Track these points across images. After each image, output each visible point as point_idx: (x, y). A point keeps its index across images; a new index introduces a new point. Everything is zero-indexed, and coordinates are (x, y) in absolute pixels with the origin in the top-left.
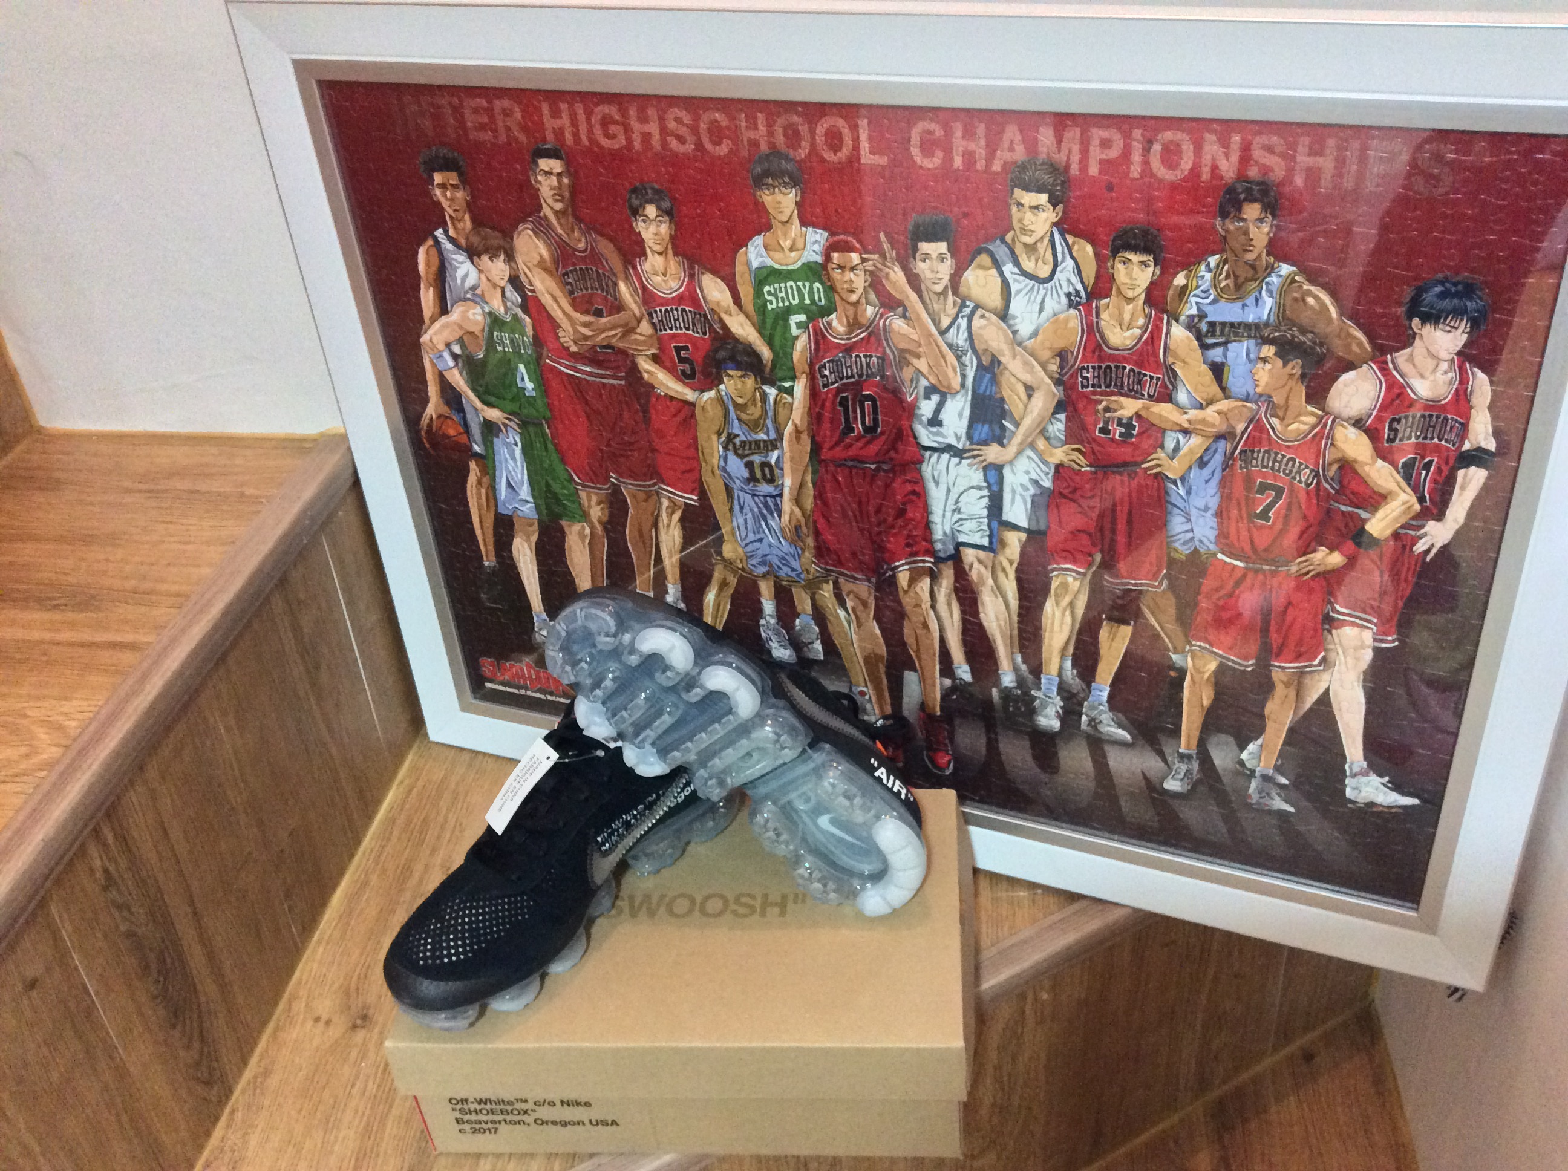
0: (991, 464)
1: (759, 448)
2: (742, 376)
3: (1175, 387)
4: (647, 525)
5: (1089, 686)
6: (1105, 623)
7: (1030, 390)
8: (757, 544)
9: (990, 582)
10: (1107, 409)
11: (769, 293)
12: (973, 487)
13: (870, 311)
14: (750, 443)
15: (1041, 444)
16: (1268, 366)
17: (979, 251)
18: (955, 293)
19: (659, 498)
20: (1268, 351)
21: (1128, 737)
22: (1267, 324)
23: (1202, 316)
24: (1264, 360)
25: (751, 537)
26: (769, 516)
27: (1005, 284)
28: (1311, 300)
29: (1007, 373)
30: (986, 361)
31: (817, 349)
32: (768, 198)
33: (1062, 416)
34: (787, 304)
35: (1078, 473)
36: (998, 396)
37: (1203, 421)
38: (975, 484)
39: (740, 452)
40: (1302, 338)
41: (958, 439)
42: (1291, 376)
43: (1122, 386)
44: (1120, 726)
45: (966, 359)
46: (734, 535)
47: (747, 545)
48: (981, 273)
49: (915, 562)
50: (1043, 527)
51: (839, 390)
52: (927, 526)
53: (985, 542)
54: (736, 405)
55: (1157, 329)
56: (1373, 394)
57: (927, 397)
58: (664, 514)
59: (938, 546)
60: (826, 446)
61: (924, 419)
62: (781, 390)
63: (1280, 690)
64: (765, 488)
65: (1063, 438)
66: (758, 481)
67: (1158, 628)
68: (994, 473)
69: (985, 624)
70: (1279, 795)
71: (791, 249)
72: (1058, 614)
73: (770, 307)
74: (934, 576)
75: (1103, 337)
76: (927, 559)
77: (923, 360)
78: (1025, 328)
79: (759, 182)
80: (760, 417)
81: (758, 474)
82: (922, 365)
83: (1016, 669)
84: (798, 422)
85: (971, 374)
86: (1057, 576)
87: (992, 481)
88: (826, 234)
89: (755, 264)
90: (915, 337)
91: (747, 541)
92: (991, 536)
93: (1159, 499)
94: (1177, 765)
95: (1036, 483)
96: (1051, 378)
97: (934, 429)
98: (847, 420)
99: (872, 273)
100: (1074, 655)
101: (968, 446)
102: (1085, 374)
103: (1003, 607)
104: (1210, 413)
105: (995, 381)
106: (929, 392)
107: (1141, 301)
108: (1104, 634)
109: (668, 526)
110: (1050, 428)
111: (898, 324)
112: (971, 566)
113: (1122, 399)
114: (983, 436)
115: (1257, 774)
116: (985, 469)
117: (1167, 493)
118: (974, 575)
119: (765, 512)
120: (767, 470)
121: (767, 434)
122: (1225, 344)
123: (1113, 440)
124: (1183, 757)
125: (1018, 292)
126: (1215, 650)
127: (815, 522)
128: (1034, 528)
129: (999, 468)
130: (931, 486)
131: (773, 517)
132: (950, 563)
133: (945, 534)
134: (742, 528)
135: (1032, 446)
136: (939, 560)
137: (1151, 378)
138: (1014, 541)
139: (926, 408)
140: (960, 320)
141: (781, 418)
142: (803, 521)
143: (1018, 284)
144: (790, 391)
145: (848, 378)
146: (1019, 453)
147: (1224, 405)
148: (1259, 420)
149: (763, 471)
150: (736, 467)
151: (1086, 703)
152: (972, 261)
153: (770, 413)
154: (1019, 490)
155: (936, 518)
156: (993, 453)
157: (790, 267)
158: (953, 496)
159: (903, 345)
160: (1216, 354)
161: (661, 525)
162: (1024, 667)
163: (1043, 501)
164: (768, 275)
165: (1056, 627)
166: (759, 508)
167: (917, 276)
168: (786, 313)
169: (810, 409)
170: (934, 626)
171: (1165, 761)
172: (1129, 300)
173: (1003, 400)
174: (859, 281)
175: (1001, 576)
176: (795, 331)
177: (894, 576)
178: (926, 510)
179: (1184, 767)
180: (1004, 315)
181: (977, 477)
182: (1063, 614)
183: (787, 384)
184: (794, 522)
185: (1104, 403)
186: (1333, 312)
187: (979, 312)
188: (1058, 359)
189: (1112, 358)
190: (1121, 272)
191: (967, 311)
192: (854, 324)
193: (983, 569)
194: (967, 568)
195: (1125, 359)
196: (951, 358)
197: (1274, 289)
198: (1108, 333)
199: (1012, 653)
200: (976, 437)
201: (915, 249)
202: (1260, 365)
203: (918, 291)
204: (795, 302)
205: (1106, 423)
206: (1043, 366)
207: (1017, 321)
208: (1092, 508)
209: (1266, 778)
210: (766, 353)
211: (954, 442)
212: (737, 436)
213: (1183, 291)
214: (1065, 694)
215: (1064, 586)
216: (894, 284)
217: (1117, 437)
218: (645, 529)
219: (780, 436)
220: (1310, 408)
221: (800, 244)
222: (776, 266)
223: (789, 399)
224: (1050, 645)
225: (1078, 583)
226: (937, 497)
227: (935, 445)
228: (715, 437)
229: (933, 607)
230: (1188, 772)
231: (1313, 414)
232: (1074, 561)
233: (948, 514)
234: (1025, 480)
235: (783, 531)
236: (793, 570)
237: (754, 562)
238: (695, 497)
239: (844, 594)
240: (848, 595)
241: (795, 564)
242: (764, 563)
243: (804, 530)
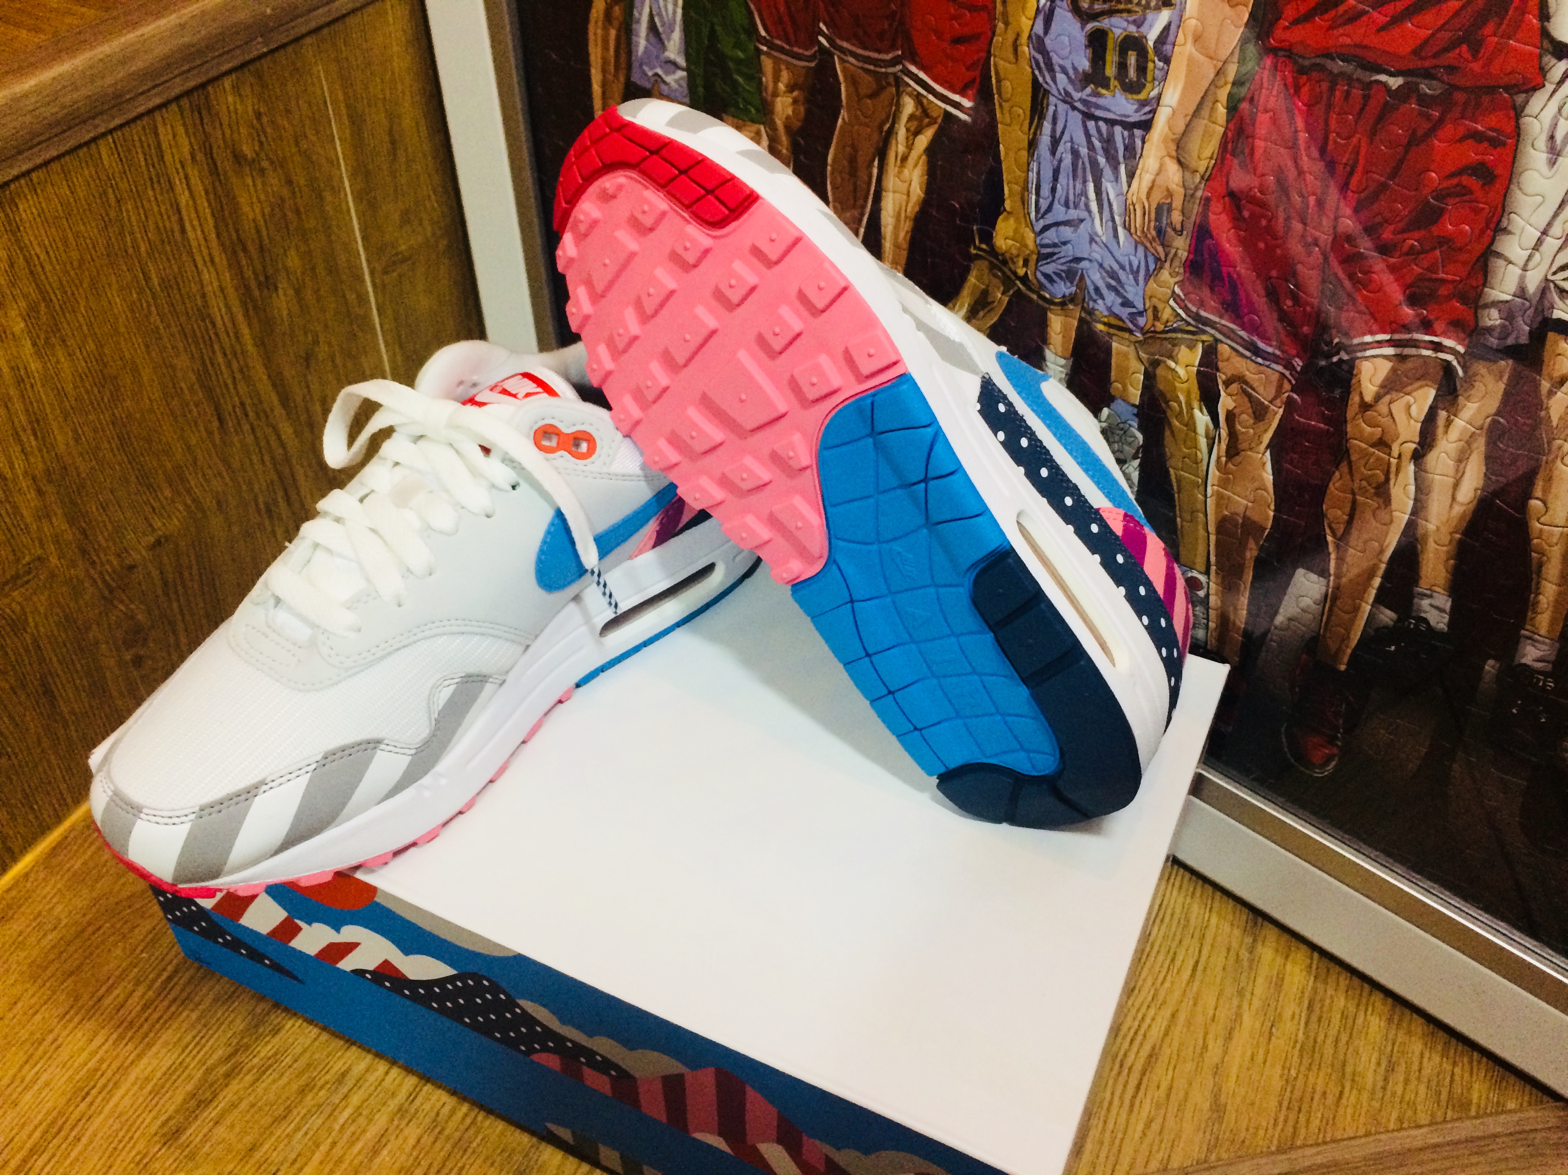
19: (899, 94)
26: (1108, 172)
46: (1024, 202)
47: (1046, 228)
58: (901, 133)
59: (1492, 317)
66: (1106, 82)
81: (1111, 66)
91: (1050, 219)
109: (904, 158)
119: (1102, 160)
120: (1131, 57)
127: (1206, 202)
131: (1117, 179)
132: (1506, 364)
133: (1522, 290)
134: (1045, 191)
136: (1476, 352)
142: (1179, 195)
149: (1123, 59)
150: (1067, 41)
161: (891, 154)
166: (1091, 147)
184: (1157, 197)
218: (863, 157)
235: (1127, 211)
236: (1126, 303)
237: (1049, 269)
238: (967, 103)
239: (1221, 377)
240: (1227, 383)
241: (1133, 292)
242: (1070, 275)
243: (1176, 217)
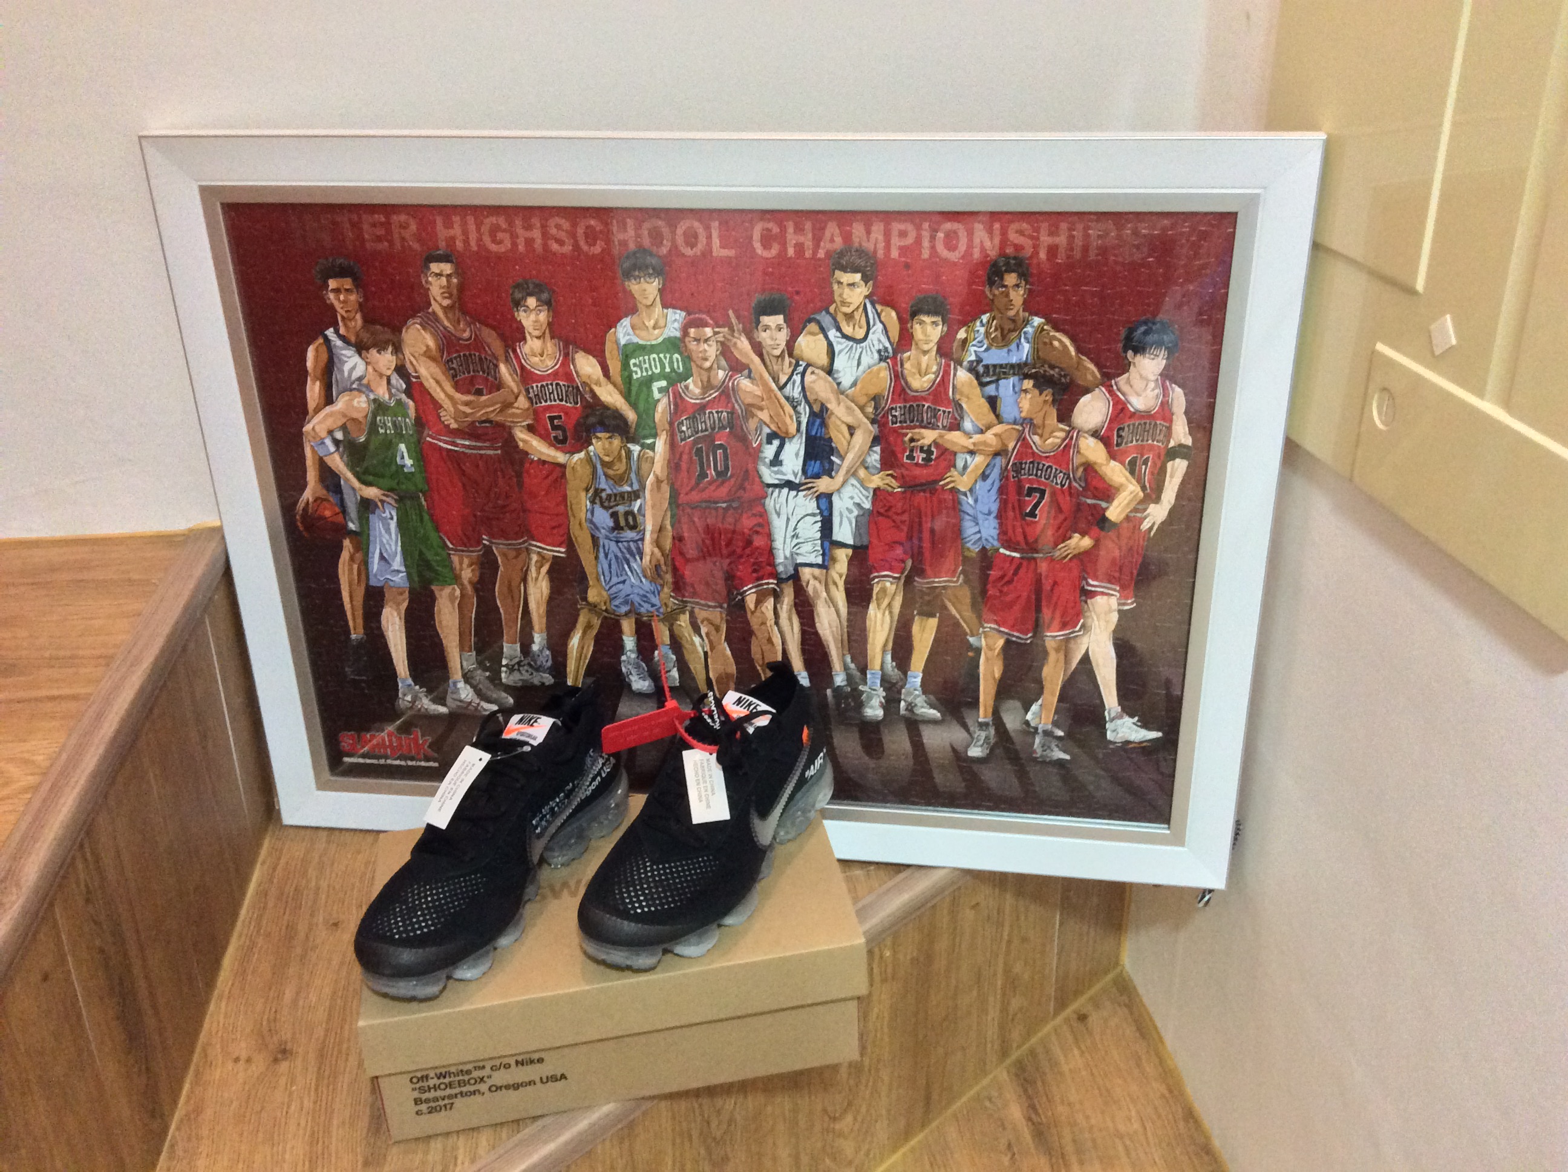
0: (821, 494)
1: (623, 498)
2: (610, 437)
3: (962, 418)
4: (516, 579)
5: (905, 674)
6: (916, 618)
7: (852, 430)
8: (621, 586)
9: (824, 594)
10: (912, 440)
11: (635, 365)
12: (807, 515)
13: (721, 374)
14: (615, 495)
15: (862, 473)
16: (1029, 396)
17: (810, 321)
18: (791, 355)
19: (529, 554)
20: (1028, 384)
21: (939, 715)
22: (1026, 364)
23: (979, 361)
24: (1026, 391)
25: (615, 580)
26: (631, 560)
27: (830, 345)
28: (1056, 343)
29: (833, 418)
30: (816, 408)
31: (676, 412)
32: (634, 287)
33: (878, 449)
34: (650, 373)
35: (891, 494)
36: (827, 437)
37: (985, 443)
38: (810, 512)
39: (606, 504)
40: (1052, 372)
41: (796, 475)
42: (1045, 402)
43: (922, 421)
44: (932, 706)
45: (800, 409)
46: (598, 580)
47: (610, 588)
48: (810, 338)
49: (762, 585)
50: (865, 542)
51: (695, 442)
52: (770, 552)
53: (819, 560)
54: (604, 464)
55: (946, 373)
56: (1105, 410)
57: (769, 442)
58: (533, 569)
59: (780, 569)
60: (684, 491)
61: (767, 461)
62: (643, 446)
63: (1052, 656)
64: (630, 534)
65: (879, 466)
66: (622, 529)
67: (958, 616)
68: (825, 500)
69: (820, 632)
70: (1057, 746)
71: (654, 328)
72: (879, 615)
73: (635, 377)
74: (777, 596)
75: (906, 383)
76: (771, 581)
77: (766, 411)
78: (846, 380)
79: (628, 275)
80: (625, 472)
81: (622, 523)
82: (764, 415)
83: (846, 668)
84: (658, 472)
85: (804, 421)
86: (878, 583)
87: (823, 507)
88: (684, 314)
89: (623, 342)
90: (759, 393)
91: (611, 584)
92: (823, 555)
93: (954, 508)
94: (978, 733)
95: (858, 505)
96: (868, 418)
97: (776, 469)
98: (702, 467)
99: (722, 344)
100: (893, 649)
101: (804, 480)
102: (894, 413)
103: (835, 615)
104: (989, 436)
105: (824, 424)
106: (770, 438)
107: (934, 353)
108: (916, 629)
109: (537, 579)
110: (869, 460)
111: (745, 383)
112: (808, 583)
113: (923, 431)
114: (816, 470)
115: (1040, 731)
116: (818, 498)
117: (960, 503)
118: (810, 590)
119: (628, 556)
120: (630, 519)
121: (631, 485)
122: (997, 381)
123: (917, 464)
124: (983, 726)
125: (840, 352)
126: (1002, 629)
127: (673, 559)
128: (859, 544)
129: (829, 496)
130: (774, 517)
131: (635, 560)
132: (791, 582)
133: (786, 558)
134: (607, 573)
135: (854, 474)
136: (781, 581)
137: (944, 412)
138: (843, 556)
139: (769, 451)
140: (795, 377)
141: (644, 471)
142: (662, 562)
143: (840, 345)
144: (652, 447)
145: (702, 431)
146: (845, 482)
147: (998, 429)
148: (1025, 438)
149: (626, 520)
150: (603, 518)
151: (903, 691)
152: (803, 329)
153: (634, 468)
154: (846, 513)
155: (778, 544)
156: (824, 484)
157: (654, 343)
158: (792, 524)
159: (749, 400)
160: (991, 390)
161: (529, 579)
162: (852, 666)
163: (865, 520)
164: (634, 351)
165: (879, 627)
166: (622, 552)
167: (760, 343)
168: (649, 381)
169: (669, 461)
170: (777, 640)
171: (968, 730)
172: (925, 352)
173: (830, 440)
174: (712, 350)
175: (832, 588)
176: (656, 395)
177: (743, 600)
178: (769, 536)
179: (983, 734)
180: (830, 371)
181: (812, 506)
182: (884, 614)
183: (649, 441)
184: (654, 563)
185: (909, 435)
186: (1072, 350)
187: (810, 370)
188: (873, 403)
189: (915, 399)
190: (917, 330)
191: (800, 369)
192: (707, 386)
193: (817, 584)
194: (804, 584)
195: (925, 399)
196: (788, 408)
197: (1030, 336)
198: (909, 379)
199: (844, 655)
200: (809, 473)
201: (758, 322)
202: (1023, 395)
203: (761, 355)
204: (658, 371)
205: (912, 451)
206: (862, 408)
207: (840, 375)
208: (903, 522)
209: (1047, 733)
210: (631, 416)
211: (791, 478)
212: (604, 490)
213: (965, 342)
214: (887, 685)
215: (884, 590)
216: (740, 351)
217: (920, 461)
218: (514, 584)
219: (643, 487)
220: (1061, 426)
221: (662, 323)
222: (641, 342)
223: (651, 453)
224: (873, 644)
225: (894, 587)
226: (778, 526)
227: (776, 482)
228: (583, 494)
229: (777, 623)
230: (987, 738)
231: (1062, 430)
232: (891, 569)
233: (788, 540)
234: (850, 504)
235: (644, 571)
236: (653, 605)
237: (617, 602)
238: (563, 550)
239: (699, 621)
240: (702, 622)
241: (655, 600)
242: (626, 602)
243: (664, 568)
